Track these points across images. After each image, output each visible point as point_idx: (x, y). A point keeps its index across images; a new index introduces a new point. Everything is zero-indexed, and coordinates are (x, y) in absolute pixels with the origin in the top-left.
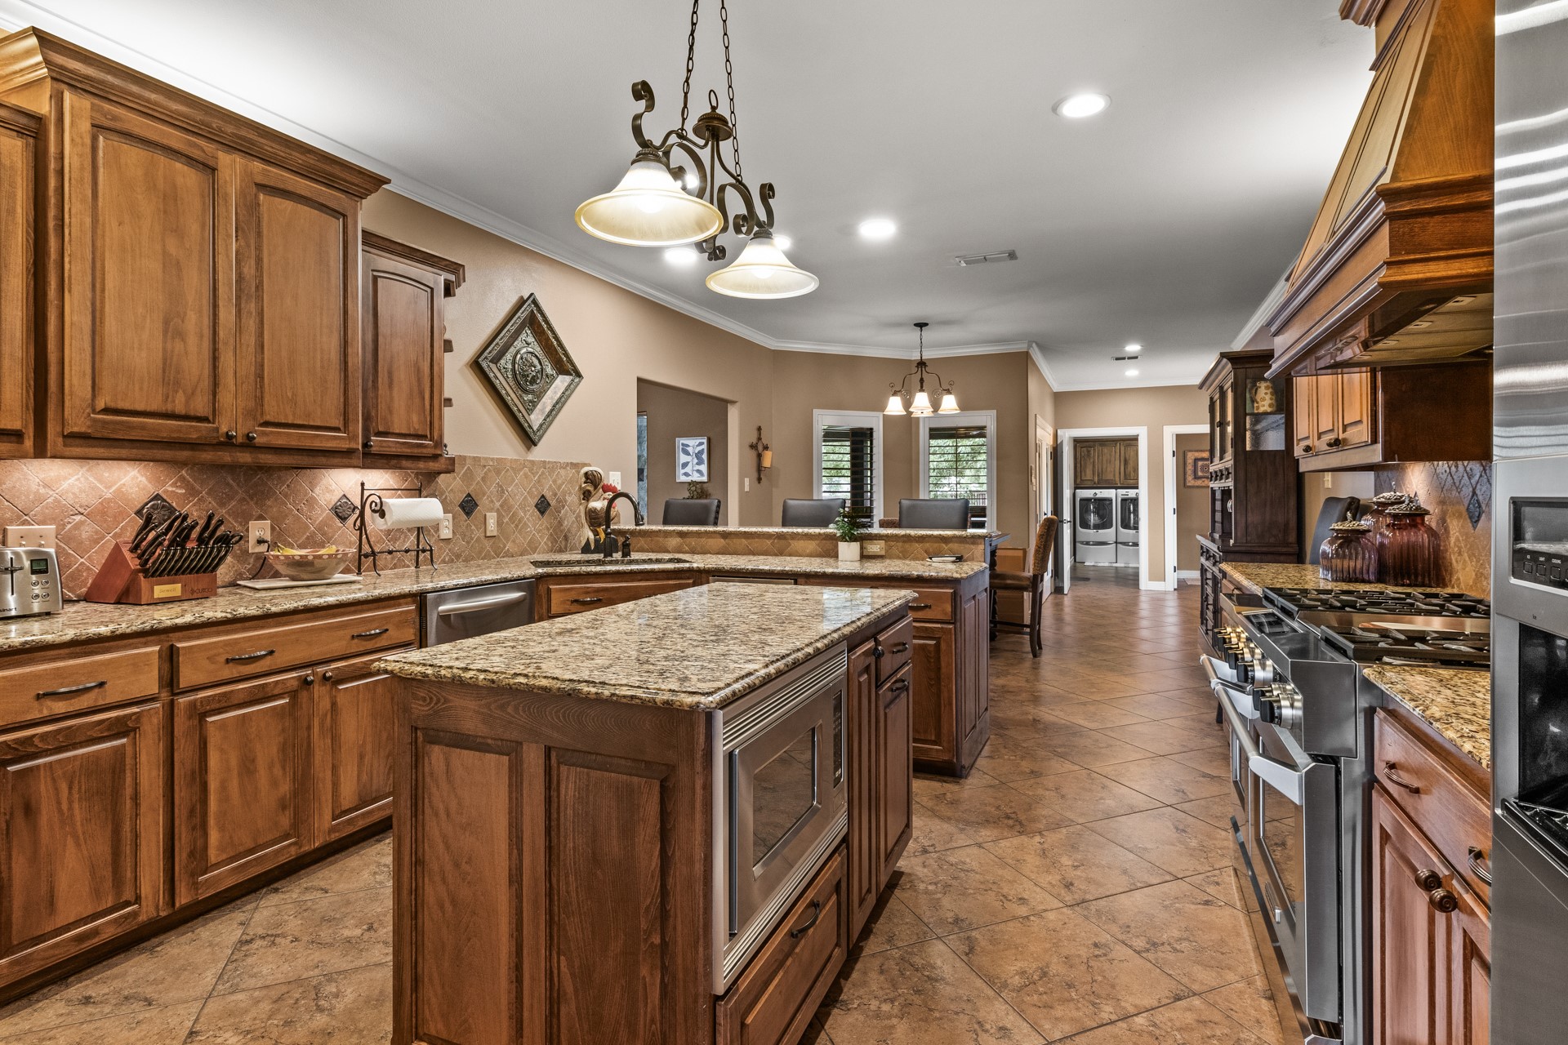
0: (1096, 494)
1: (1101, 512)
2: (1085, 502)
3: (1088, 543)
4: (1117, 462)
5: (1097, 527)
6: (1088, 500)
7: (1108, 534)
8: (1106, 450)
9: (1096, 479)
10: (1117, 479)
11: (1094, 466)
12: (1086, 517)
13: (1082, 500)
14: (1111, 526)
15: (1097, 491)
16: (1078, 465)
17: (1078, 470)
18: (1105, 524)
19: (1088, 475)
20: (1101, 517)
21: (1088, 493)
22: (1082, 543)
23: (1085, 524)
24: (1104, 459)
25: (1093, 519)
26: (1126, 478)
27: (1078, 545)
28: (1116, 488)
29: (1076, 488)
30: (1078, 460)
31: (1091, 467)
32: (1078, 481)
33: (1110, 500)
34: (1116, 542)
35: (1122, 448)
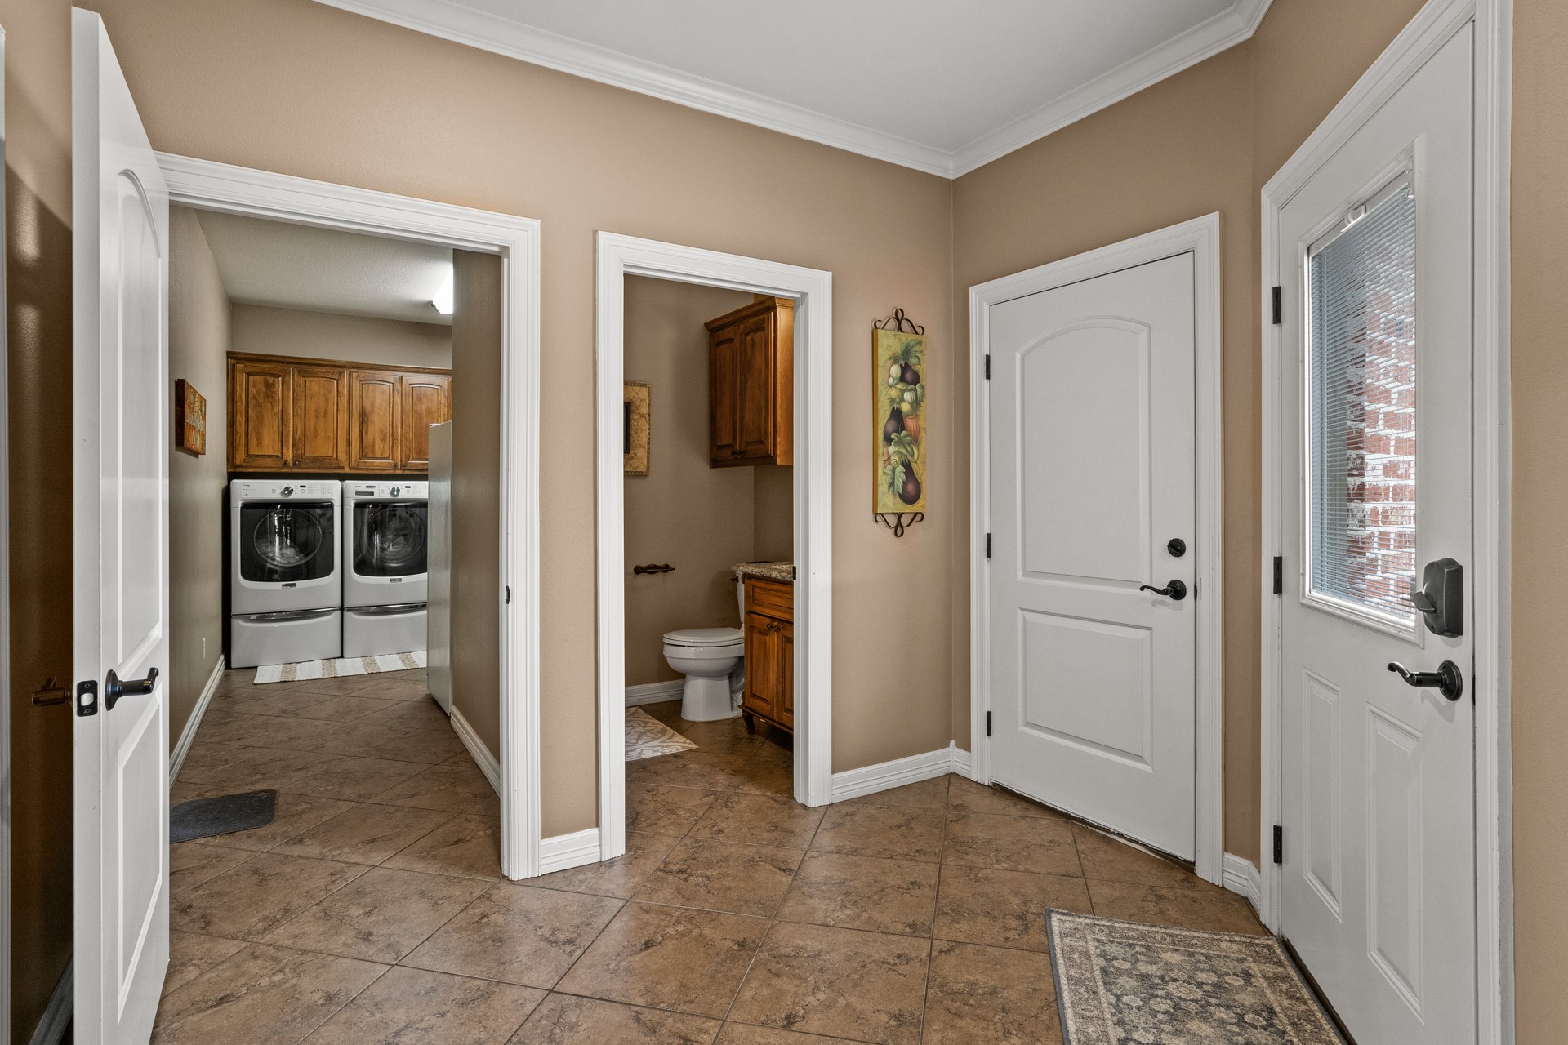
0: (288, 490)
1: (302, 535)
2: (256, 510)
3: (264, 617)
4: (343, 417)
5: (291, 574)
6: (268, 506)
7: (322, 590)
8: (314, 386)
9: (289, 454)
10: (343, 457)
11: (283, 422)
12: (261, 548)
13: (247, 506)
14: (328, 570)
15: (294, 484)
16: (240, 418)
17: (241, 429)
18: (313, 564)
19: (268, 443)
20: (303, 547)
21: (268, 490)
22: (246, 617)
23: (257, 570)
24: (311, 408)
25: (279, 552)
26: (363, 454)
27: (237, 624)
28: (343, 477)
29: (232, 476)
30: (241, 406)
31: (276, 424)
32: (240, 456)
33: (327, 506)
34: (342, 608)
35: (356, 386)
